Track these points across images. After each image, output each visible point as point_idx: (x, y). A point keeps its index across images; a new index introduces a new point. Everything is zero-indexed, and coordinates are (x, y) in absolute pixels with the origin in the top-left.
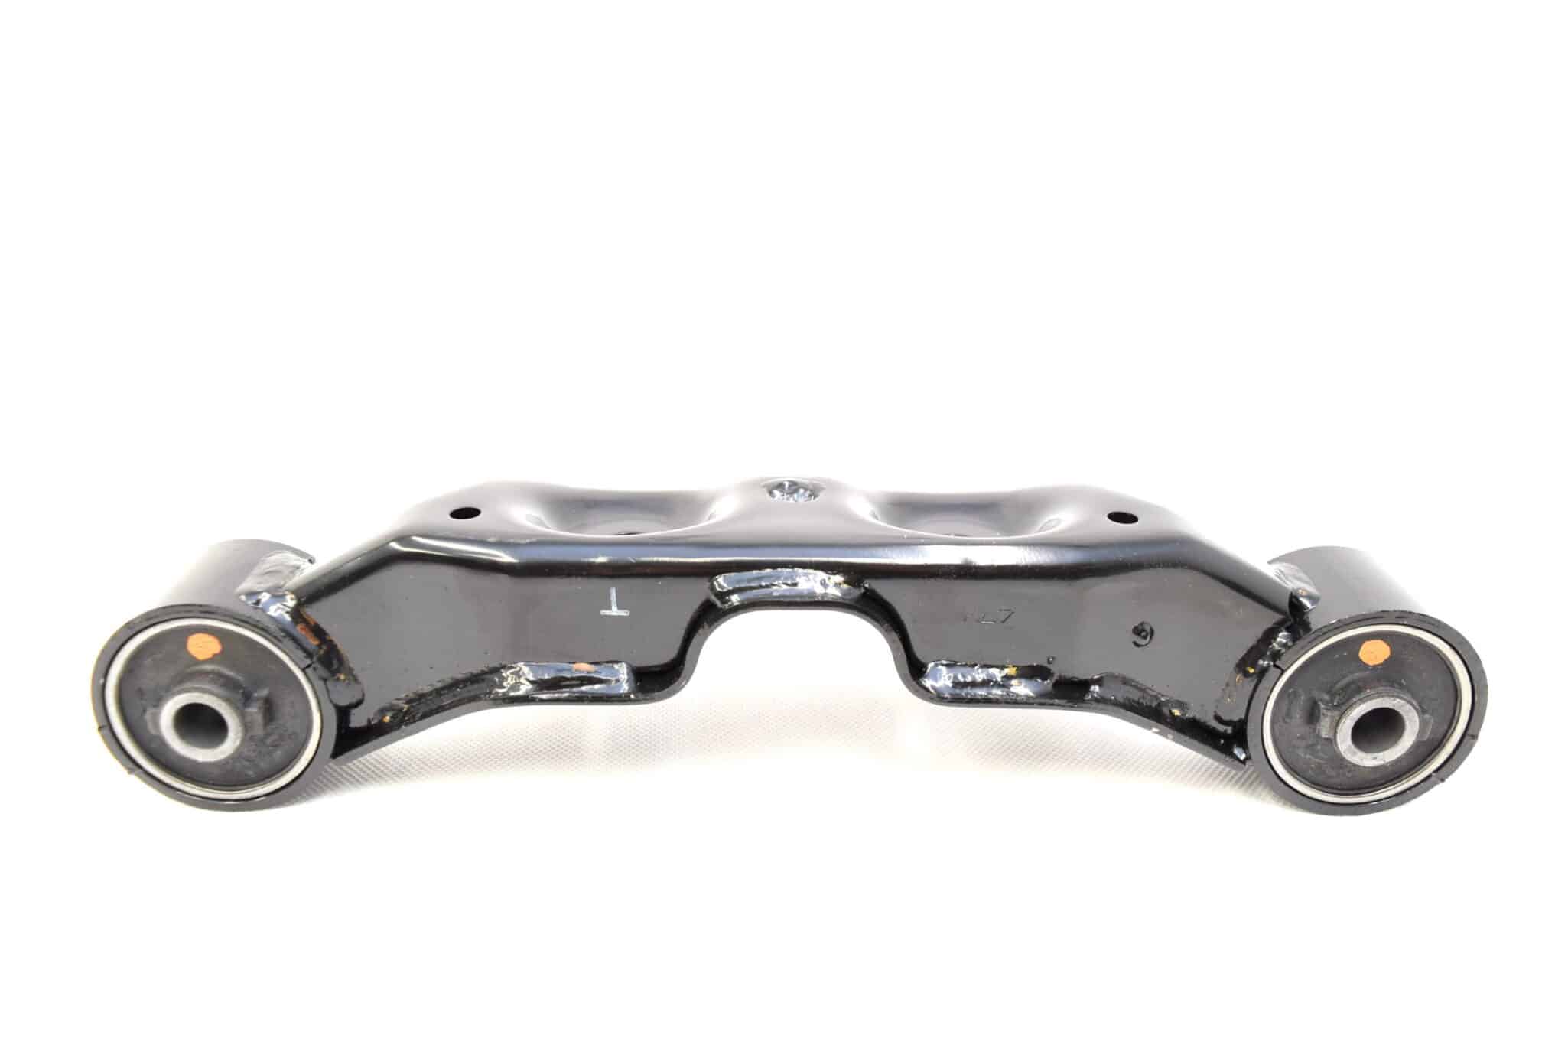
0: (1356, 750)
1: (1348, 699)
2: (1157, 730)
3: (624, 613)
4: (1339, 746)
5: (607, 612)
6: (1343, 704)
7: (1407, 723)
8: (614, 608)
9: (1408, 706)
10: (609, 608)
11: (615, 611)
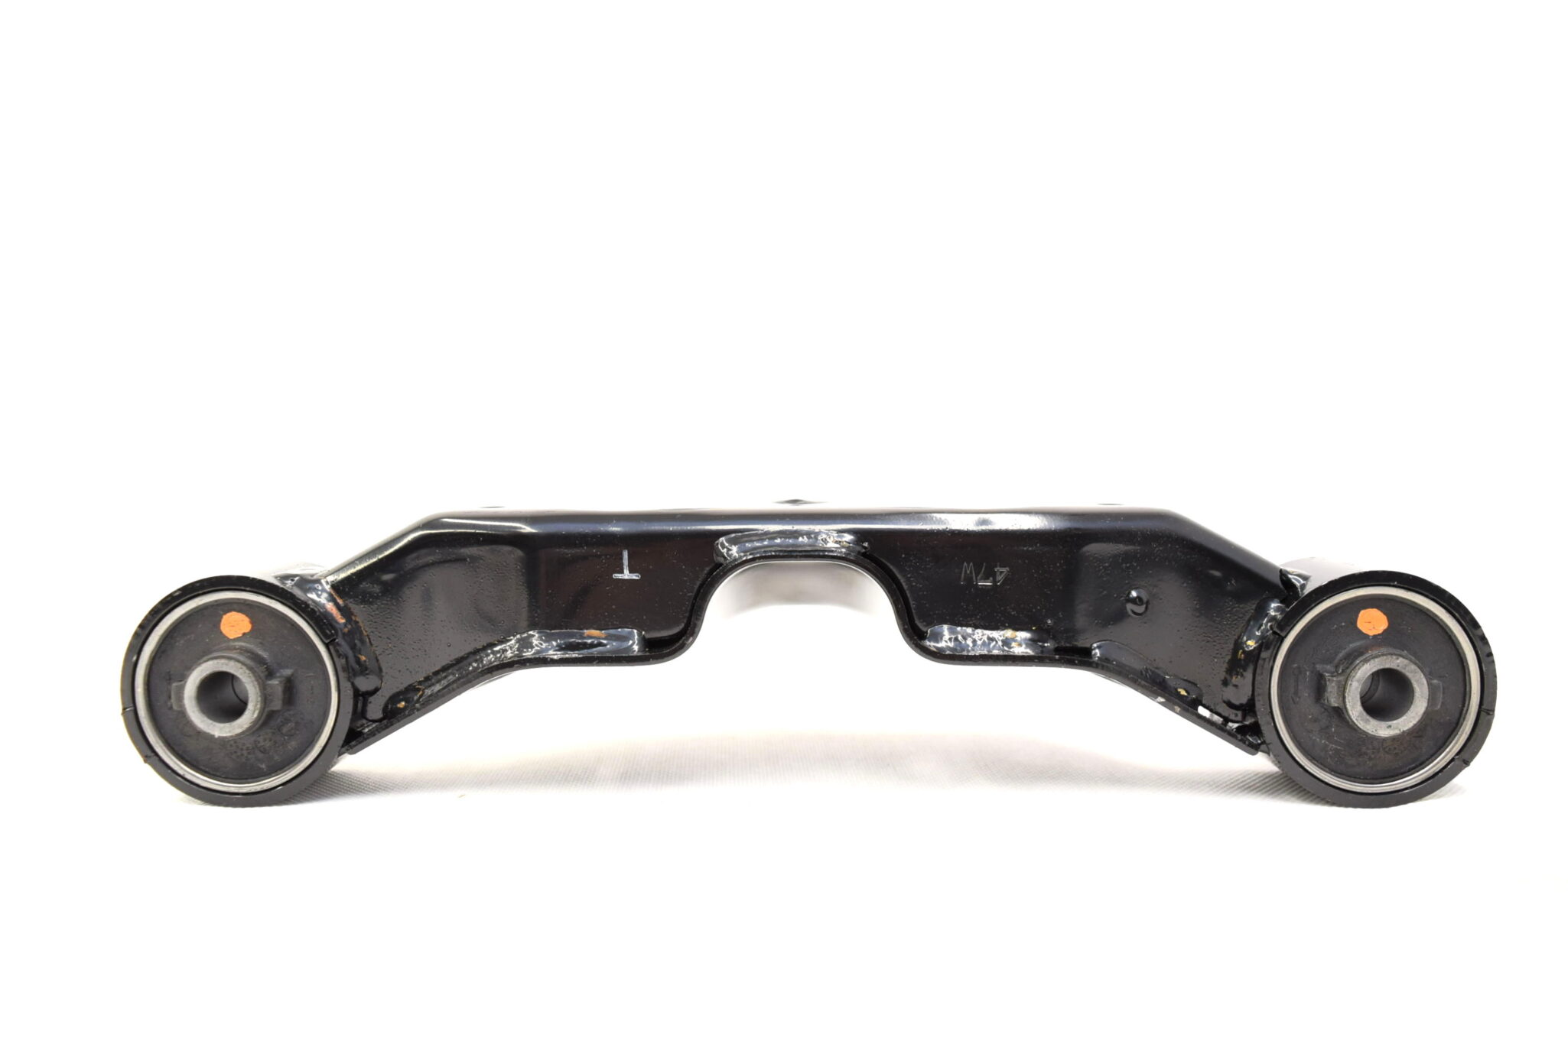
0: (1368, 717)
1: (1352, 663)
2: (1162, 700)
3: (635, 577)
4: (1350, 713)
5: (619, 576)
6: (1347, 668)
7: (1415, 685)
8: (626, 571)
9: (1413, 667)
10: (622, 572)
11: (626, 575)
